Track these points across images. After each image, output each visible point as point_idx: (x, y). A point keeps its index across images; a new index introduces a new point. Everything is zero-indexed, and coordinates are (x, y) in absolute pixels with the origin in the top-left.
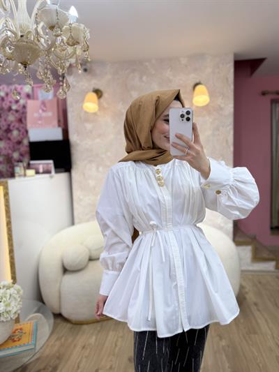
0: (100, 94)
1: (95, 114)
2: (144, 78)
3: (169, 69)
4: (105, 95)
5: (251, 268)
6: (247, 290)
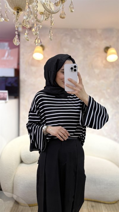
2: (73, 40)
3: (90, 36)
4: (46, 49)
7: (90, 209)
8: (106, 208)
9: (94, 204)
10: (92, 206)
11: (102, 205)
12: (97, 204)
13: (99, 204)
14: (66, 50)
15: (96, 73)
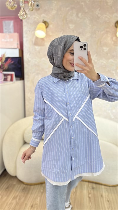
0: (47, 25)
1: (43, 39)
2: (80, 15)
3: (98, 9)
4: (51, 26)
7: (91, 191)
8: (107, 190)
9: (94, 185)
10: (93, 188)
11: (103, 187)
12: (98, 186)
13: (100, 186)
14: (72, 26)
15: (105, 51)
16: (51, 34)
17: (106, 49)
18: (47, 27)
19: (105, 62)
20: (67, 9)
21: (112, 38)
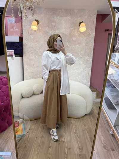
0: (38, 22)
1: (35, 31)
2: (58, 17)
3: (69, 15)
4: (40, 23)
5: (95, 101)
6: (94, 109)
11: (73, 119)
12: (69, 118)
13: (71, 119)
14: (53, 24)
15: (74, 40)
16: (41, 28)
17: (74, 39)
18: (38, 24)
19: (73, 47)
20: (51, 13)
21: (78, 32)
